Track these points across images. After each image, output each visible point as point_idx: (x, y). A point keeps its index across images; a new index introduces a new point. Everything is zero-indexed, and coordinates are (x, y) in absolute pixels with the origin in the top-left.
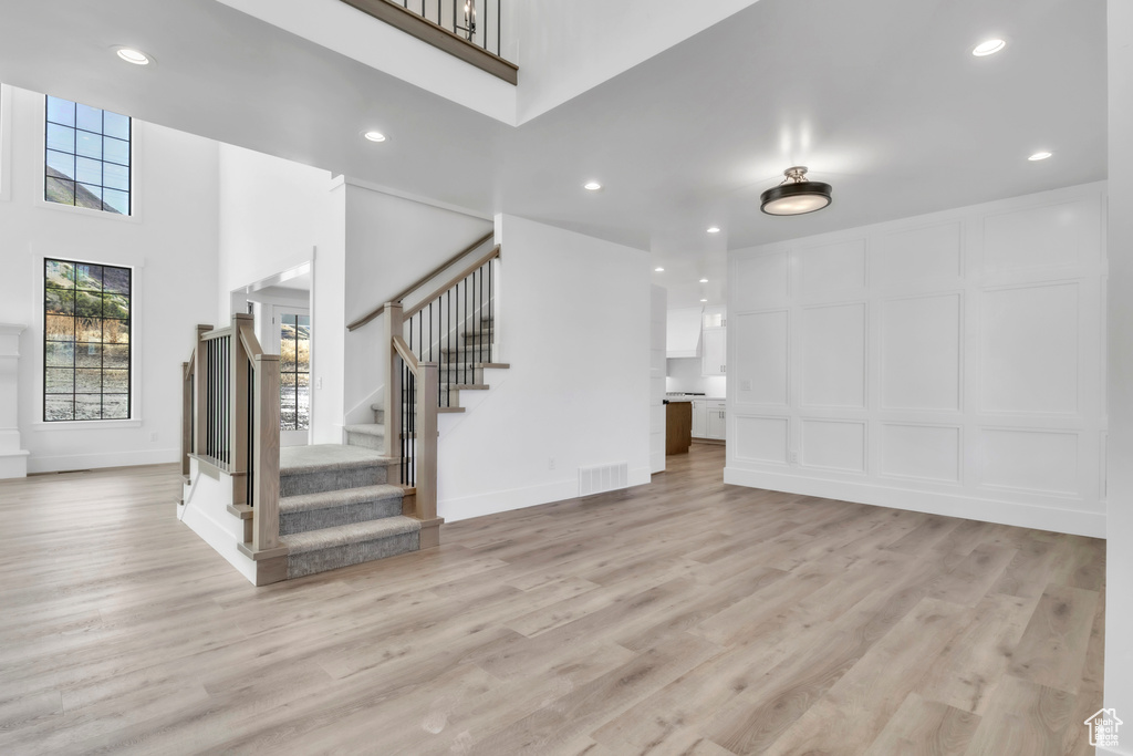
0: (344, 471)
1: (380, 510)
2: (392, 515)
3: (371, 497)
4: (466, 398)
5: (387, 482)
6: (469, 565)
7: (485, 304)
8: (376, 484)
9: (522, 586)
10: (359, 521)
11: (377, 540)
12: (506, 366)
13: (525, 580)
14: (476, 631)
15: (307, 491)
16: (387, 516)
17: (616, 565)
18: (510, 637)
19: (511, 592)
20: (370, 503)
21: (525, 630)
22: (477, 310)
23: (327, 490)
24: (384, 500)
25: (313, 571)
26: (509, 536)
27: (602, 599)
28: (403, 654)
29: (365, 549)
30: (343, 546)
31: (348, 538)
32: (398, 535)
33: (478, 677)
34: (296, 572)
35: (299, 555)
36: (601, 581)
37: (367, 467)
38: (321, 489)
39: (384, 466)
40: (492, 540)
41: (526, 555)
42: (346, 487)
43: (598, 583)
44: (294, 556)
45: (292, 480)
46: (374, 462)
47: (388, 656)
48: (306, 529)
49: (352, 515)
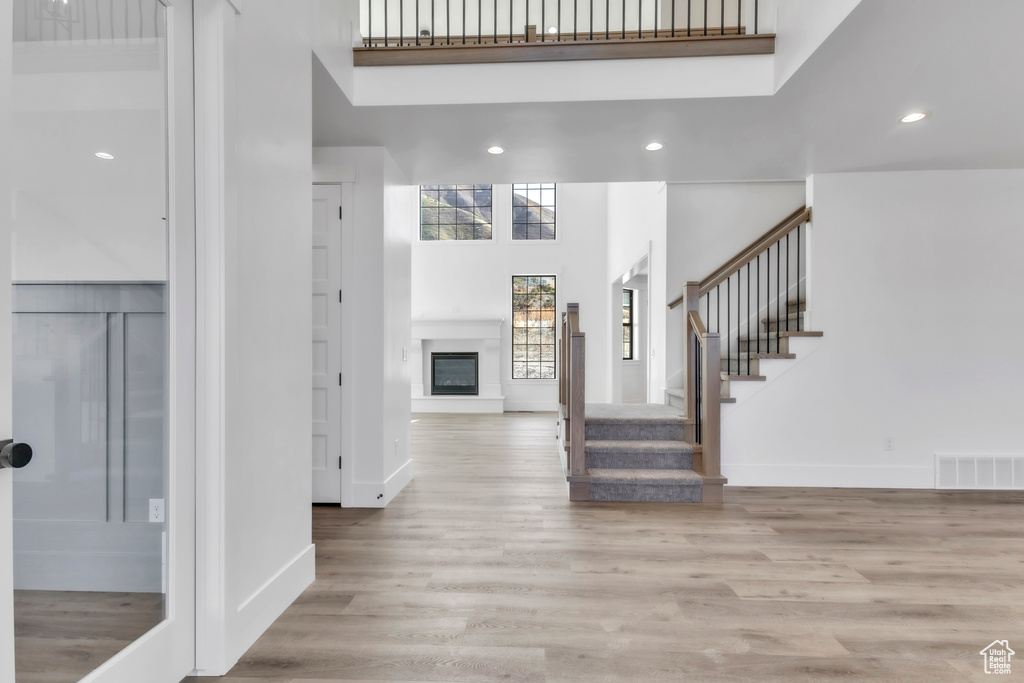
0: (646, 425)
1: (670, 462)
2: (683, 468)
3: (662, 449)
4: (766, 367)
5: (683, 440)
6: (737, 525)
7: (793, 286)
8: (674, 439)
9: (772, 556)
10: (652, 468)
11: (662, 486)
12: (819, 334)
13: (781, 552)
14: (696, 577)
15: (616, 438)
16: (678, 468)
17: (915, 569)
18: (724, 591)
19: (759, 557)
20: (662, 454)
21: (741, 592)
22: (783, 294)
23: (632, 439)
24: (674, 453)
25: (609, 499)
26: (800, 510)
27: (862, 594)
28: (626, 572)
29: (651, 491)
30: (633, 485)
31: (636, 479)
32: (681, 485)
33: (670, 608)
34: (597, 497)
35: (598, 484)
36: (873, 577)
37: (665, 424)
38: (626, 438)
39: (680, 424)
40: (779, 510)
41: (806, 531)
42: (647, 439)
43: (871, 579)
44: (595, 485)
45: (605, 428)
46: (670, 420)
47: (615, 570)
48: (610, 467)
49: (647, 462)
